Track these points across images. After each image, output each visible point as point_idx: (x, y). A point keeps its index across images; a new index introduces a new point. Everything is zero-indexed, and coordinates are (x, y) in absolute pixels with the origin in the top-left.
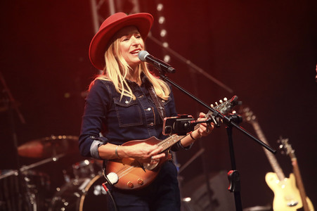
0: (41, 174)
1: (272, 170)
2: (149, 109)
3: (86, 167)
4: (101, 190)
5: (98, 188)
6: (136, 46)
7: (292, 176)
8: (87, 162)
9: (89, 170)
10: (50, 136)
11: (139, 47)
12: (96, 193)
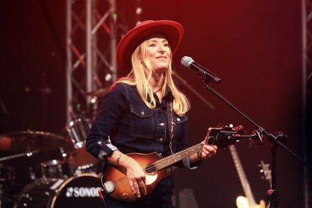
0: (9, 168)
1: (244, 195)
2: (162, 124)
3: (54, 166)
4: (73, 193)
5: (71, 190)
6: (162, 52)
7: (262, 203)
8: (55, 162)
9: (58, 170)
10: (26, 130)
11: (165, 54)
12: (68, 195)
